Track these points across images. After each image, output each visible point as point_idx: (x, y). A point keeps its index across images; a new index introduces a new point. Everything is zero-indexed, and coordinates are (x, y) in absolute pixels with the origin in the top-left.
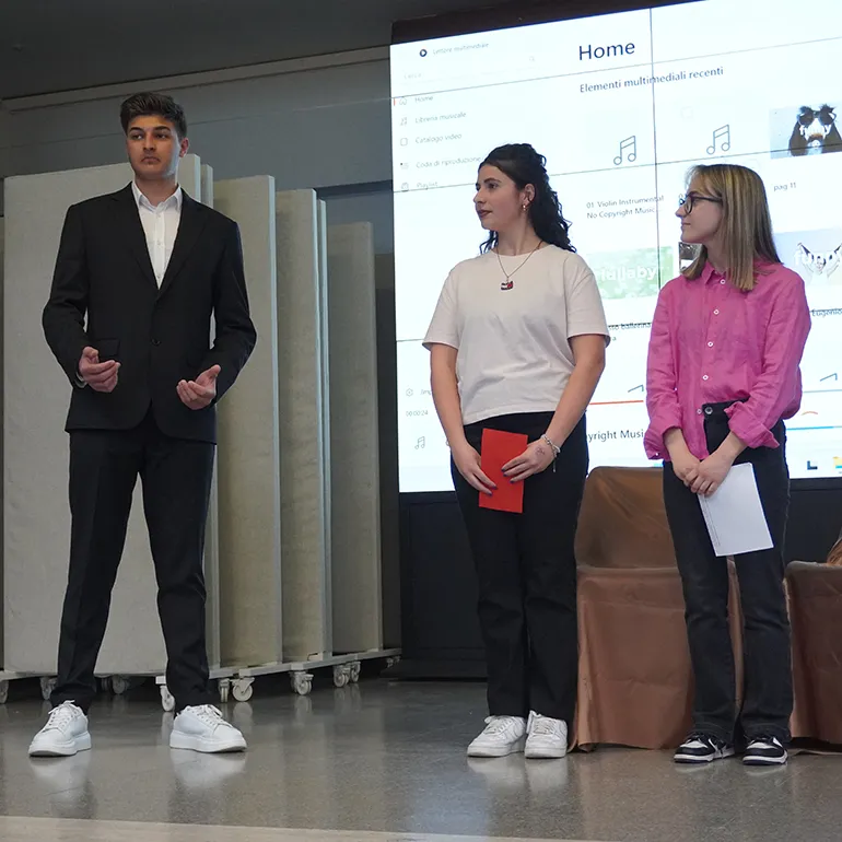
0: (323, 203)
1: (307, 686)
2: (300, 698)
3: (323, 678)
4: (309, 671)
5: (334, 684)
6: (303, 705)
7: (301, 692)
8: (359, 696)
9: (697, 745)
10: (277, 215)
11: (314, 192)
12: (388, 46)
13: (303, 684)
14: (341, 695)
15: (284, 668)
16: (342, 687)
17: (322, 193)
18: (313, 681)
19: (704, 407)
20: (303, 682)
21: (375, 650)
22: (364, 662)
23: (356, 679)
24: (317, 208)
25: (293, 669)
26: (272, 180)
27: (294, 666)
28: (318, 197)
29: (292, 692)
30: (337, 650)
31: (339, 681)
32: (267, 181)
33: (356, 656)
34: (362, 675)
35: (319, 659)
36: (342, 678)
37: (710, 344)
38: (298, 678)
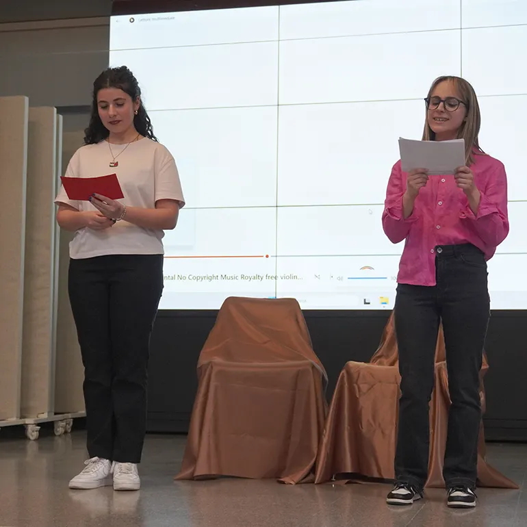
0: (61, 117)
1: (36, 434)
2: (31, 442)
3: (46, 429)
4: (38, 425)
5: (54, 433)
6: (32, 447)
7: (32, 438)
8: (71, 441)
9: (403, 491)
10: (29, 123)
11: (55, 109)
12: (109, 16)
13: (33, 432)
14: (59, 441)
15: (20, 422)
16: (60, 436)
17: (61, 110)
18: (40, 431)
19: (437, 248)
20: (33, 431)
21: (82, 412)
22: (75, 420)
23: (69, 431)
24: (57, 120)
25: (27, 423)
26: (27, 99)
27: (27, 421)
28: (58, 113)
29: (25, 437)
30: (58, 411)
31: (57, 432)
32: (24, 100)
33: (70, 416)
34: (74, 428)
35: (44, 417)
36: (59, 430)
37: (440, 203)
38: (30, 428)
